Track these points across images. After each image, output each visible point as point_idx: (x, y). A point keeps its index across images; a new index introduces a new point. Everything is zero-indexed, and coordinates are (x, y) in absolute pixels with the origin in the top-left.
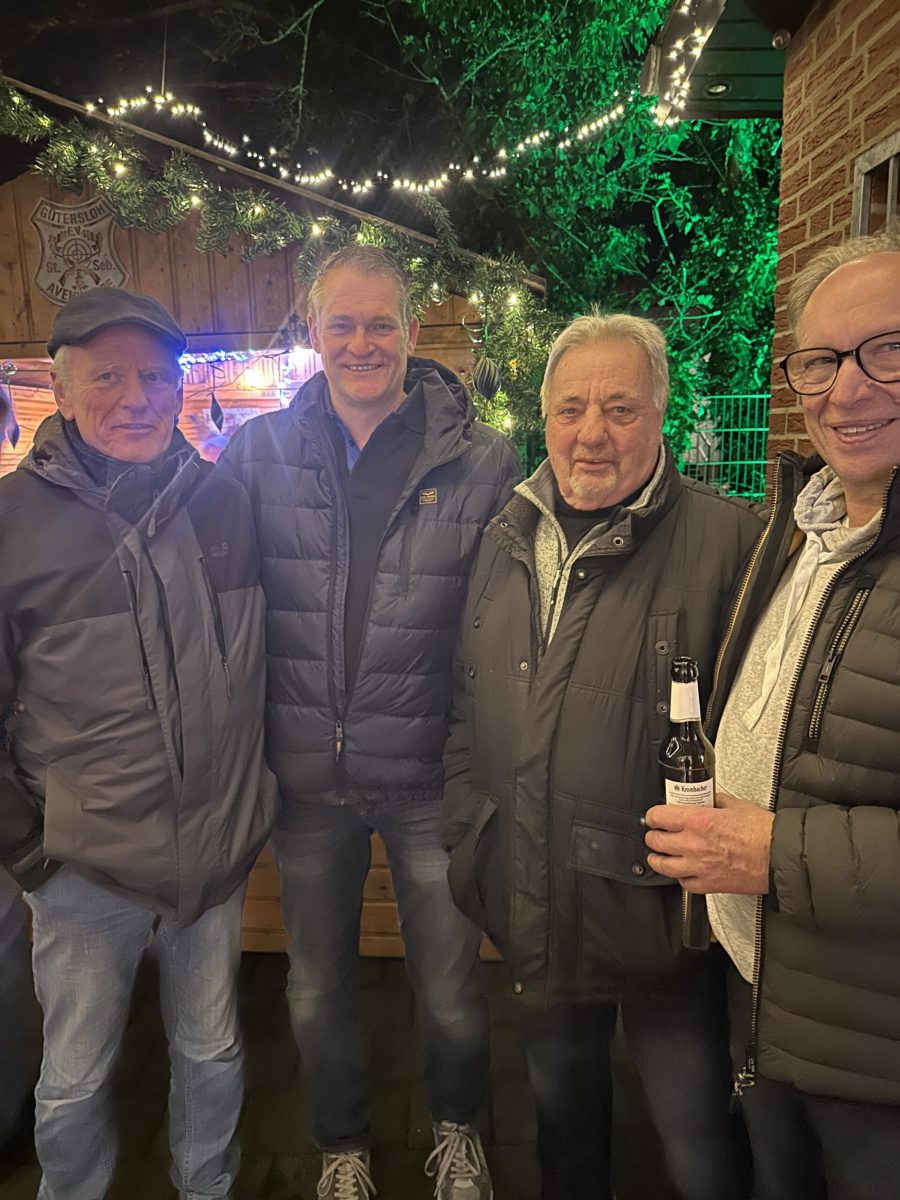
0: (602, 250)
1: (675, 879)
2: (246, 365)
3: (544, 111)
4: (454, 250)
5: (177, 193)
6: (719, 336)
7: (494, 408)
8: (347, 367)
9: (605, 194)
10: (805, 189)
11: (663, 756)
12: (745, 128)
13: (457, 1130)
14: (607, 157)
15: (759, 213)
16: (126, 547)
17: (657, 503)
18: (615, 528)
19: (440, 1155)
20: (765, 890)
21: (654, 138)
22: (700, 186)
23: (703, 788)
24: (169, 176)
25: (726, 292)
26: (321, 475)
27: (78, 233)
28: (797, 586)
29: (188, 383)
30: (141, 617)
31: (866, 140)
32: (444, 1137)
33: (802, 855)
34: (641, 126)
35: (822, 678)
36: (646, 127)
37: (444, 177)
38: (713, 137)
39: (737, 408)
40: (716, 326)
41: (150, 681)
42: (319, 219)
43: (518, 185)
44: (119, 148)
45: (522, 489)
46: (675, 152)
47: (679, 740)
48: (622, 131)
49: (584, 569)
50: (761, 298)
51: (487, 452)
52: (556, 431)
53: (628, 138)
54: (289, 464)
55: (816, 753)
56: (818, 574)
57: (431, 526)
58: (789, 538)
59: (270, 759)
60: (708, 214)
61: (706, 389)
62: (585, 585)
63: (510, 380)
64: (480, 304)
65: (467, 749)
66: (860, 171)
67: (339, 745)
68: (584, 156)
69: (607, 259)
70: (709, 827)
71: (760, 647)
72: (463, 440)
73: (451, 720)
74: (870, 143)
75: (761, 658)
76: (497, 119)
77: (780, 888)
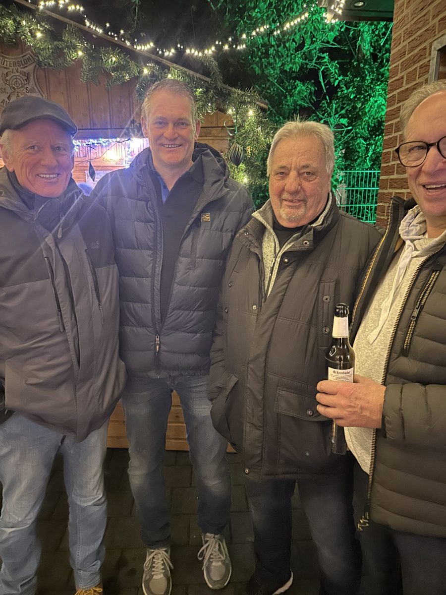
0: (293, 93)
1: (331, 419)
2: (107, 148)
3: (265, 17)
4: (220, 85)
5: (70, 49)
6: (350, 140)
7: (238, 172)
8: (163, 145)
9: (295, 63)
10: (404, 59)
11: (328, 356)
12: (367, 31)
13: (214, 537)
14: (296, 44)
15: (373, 76)
16: (46, 244)
17: (327, 223)
18: (305, 236)
19: (205, 550)
20: (379, 425)
21: (320, 34)
22: (343, 61)
23: (348, 373)
24: (66, 39)
25: (354, 117)
26: (148, 204)
27: (17, 72)
28: (400, 269)
29: (78, 156)
30: (56, 282)
31: (439, 32)
32: (207, 541)
33: (400, 409)
34: (315, 28)
35: (413, 317)
36: (317, 28)
37: (213, 48)
38: (351, 35)
39: (358, 177)
40: (349, 135)
41: (61, 316)
42: (148, 65)
43: (250, 57)
44: (38, 22)
45: (256, 215)
46: (331, 42)
47: (336, 347)
48: (305, 29)
49: (287, 257)
50: (372, 121)
51: (236, 194)
52: (274, 184)
53: (308, 33)
54: (130, 197)
55: (407, 357)
56: (411, 263)
57: (207, 233)
58: (395, 242)
59: (122, 355)
60: (347, 76)
61: (343, 167)
62: (288, 266)
63: (246, 157)
64: (233, 115)
65: (222, 349)
66: (435, 49)
67: (158, 347)
68: (284, 43)
69: (295, 98)
70: (351, 392)
71: (378, 301)
72: (224, 188)
73: (215, 335)
74: (441, 34)
75: (379, 306)
76: (240, 21)
77: (387, 425)
